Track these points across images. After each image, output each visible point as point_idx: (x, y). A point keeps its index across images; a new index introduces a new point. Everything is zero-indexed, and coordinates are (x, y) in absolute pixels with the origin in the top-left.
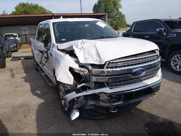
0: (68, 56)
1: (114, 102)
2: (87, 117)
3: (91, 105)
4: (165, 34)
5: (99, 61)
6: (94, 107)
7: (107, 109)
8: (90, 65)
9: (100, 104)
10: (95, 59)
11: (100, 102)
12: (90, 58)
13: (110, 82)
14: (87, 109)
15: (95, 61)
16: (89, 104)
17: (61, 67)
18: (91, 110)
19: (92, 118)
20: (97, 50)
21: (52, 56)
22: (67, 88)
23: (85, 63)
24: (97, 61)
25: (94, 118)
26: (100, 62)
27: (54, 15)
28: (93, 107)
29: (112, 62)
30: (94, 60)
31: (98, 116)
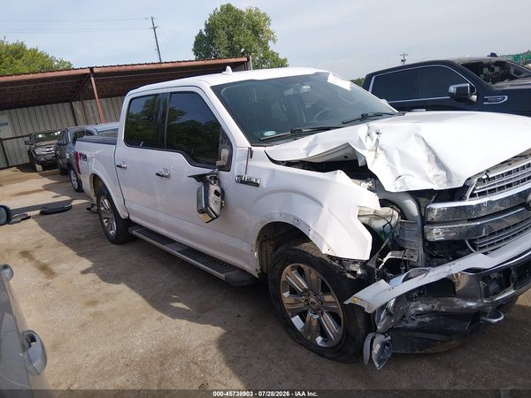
0: (341, 176)
1: (496, 294)
2: (410, 352)
3: (420, 314)
4: (474, 97)
5: (445, 180)
6: (431, 317)
7: (476, 315)
8: (408, 196)
9: (453, 304)
10: (431, 175)
11: (455, 299)
12: (412, 173)
13: (484, 234)
14: (410, 329)
15: (430, 182)
16: (413, 311)
17: (330, 212)
18: (422, 328)
19: (423, 352)
20: (429, 148)
21: (257, 185)
22: (354, 273)
23: (398, 191)
24: (437, 181)
25: (428, 351)
26: (449, 181)
27: (95, 70)
28: (427, 319)
29: (485, 177)
30: (428, 179)
31: (442, 341)
